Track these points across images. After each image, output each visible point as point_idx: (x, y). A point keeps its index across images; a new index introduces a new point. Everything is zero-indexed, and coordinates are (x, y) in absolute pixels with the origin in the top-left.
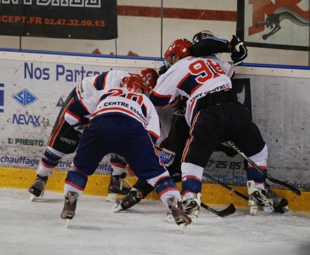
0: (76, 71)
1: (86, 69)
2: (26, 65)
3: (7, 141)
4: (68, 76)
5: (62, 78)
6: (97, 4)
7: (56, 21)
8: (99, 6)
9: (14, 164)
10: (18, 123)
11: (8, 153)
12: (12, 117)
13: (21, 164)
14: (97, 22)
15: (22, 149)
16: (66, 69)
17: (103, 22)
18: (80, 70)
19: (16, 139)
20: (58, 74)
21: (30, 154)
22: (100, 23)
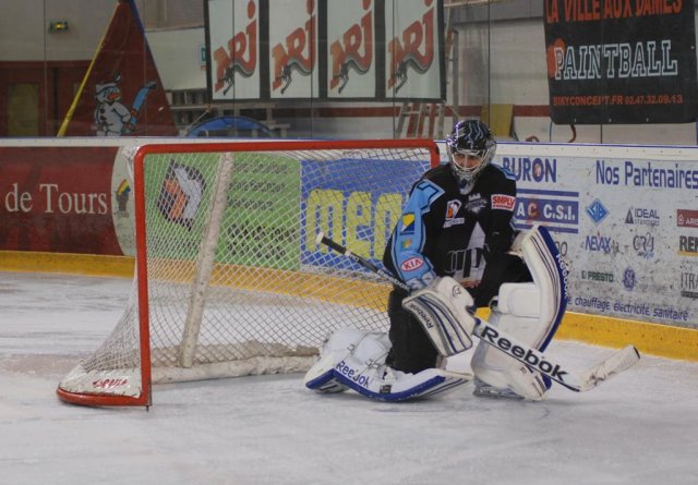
0: (644, 170)
1: (653, 167)
2: (598, 164)
3: (580, 275)
4: (636, 177)
5: (631, 179)
6: (673, 70)
7: (635, 98)
8: (676, 73)
9: (587, 308)
10: (591, 249)
11: (582, 293)
12: (585, 240)
13: (594, 309)
14: (674, 97)
15: (594, 286)
16: (634, 167)
17: (680, 97)
18: (647, 168)
19: (589, 272)
20: (628, 175)
21: (602, 294)
22: (677, 98)
